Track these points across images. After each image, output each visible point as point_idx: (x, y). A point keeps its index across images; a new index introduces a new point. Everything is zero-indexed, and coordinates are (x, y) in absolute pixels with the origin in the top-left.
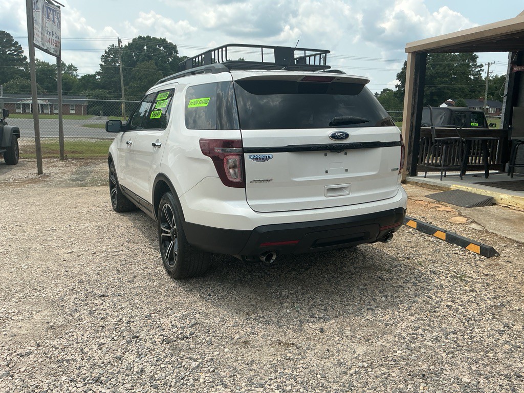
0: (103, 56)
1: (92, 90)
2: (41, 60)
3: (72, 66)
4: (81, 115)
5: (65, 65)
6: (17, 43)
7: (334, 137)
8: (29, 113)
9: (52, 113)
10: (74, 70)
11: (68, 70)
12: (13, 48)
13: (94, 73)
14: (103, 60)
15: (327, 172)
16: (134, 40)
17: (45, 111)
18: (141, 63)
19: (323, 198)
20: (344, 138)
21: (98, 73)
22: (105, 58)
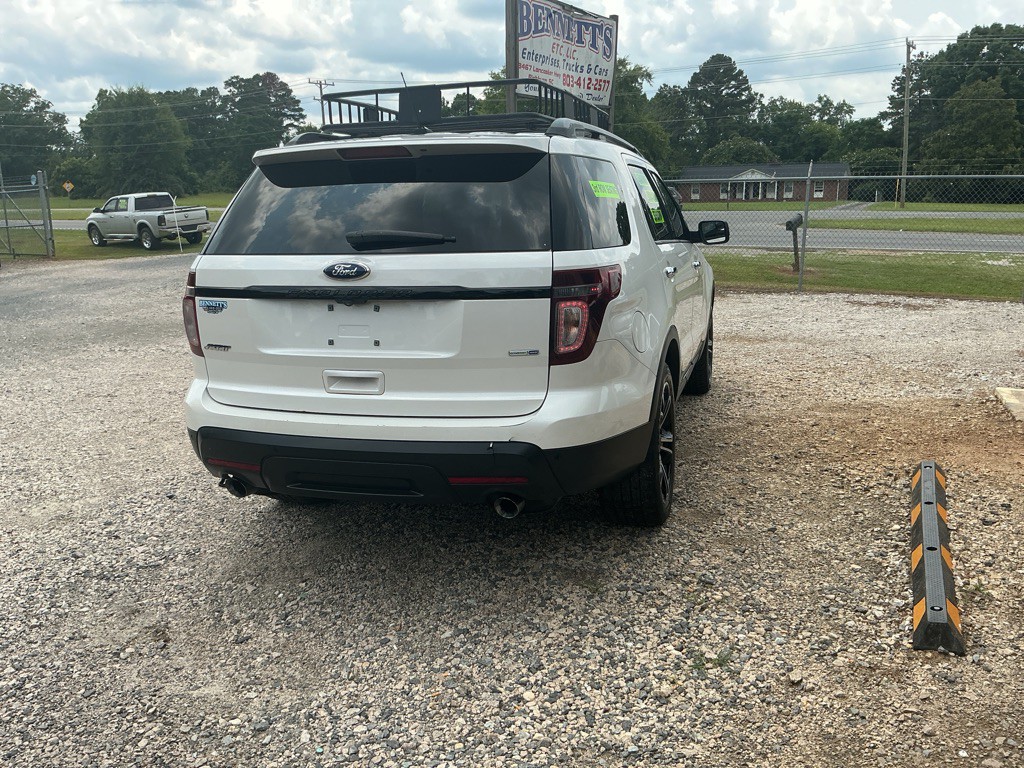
0: (897, 78)
1: (865, 150)
2: (788, 99)
3: (844, 104)
4: (833, 199)
5: (831, 104)
6: (741, 72)
7: (329, 272)
8: (740, 200)
9: (780, 199)
10: (847, 112)
11: (836, 114)
12: (733, 83)
13: (874, 115)
14: (896, 87)
15: (331, 343)
16: (961, 38)
17: (769, 196)
18: (968, 85)
19: (323, 394)
20: (352, 277)
21: (884, 115)
22: (900, 84)
